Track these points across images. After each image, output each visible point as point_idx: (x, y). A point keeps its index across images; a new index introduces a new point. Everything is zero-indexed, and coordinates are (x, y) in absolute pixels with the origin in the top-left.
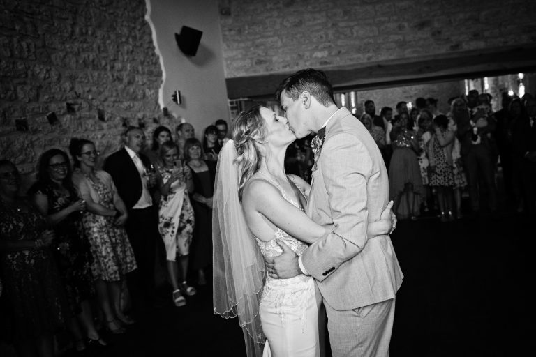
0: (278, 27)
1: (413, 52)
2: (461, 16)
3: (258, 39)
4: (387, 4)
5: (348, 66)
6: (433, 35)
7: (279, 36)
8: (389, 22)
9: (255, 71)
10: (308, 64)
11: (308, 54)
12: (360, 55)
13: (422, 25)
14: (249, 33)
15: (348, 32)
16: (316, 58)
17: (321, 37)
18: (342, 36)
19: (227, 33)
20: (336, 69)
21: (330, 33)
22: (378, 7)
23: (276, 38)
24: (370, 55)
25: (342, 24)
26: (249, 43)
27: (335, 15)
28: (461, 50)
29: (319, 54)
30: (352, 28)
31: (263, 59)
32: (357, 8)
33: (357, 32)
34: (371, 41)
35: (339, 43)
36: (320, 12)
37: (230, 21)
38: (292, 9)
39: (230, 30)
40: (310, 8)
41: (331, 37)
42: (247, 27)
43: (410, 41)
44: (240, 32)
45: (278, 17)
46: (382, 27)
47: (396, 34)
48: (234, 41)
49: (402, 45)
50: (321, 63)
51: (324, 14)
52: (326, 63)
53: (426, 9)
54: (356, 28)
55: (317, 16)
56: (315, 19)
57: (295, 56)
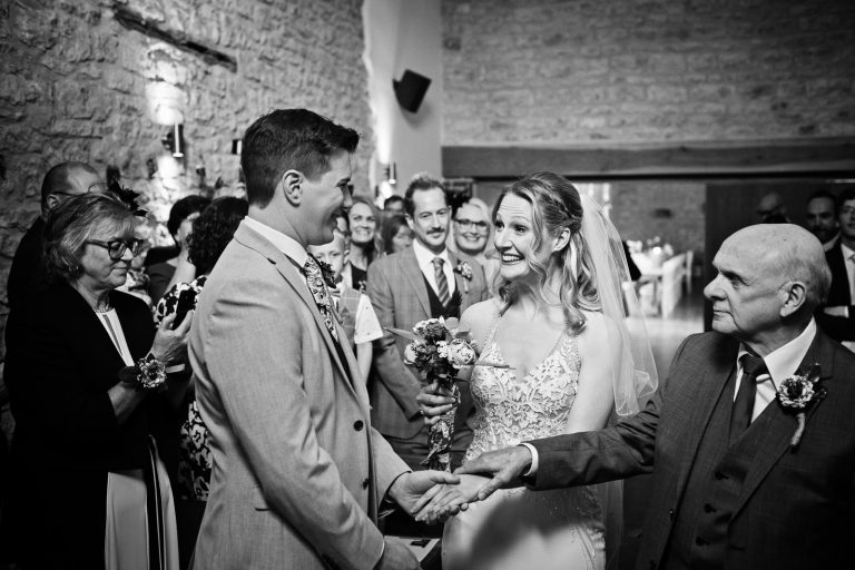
0: (531, 74)
1: (741, 132)
2: (822, 83)
3: (500, 89)
4: (707, 56)
5: (634, 145)
6: (774, 108)
7: (532, 88)
8: (706, 82)
9: (488, 139)
10: (572, 135)
11: (574, 120)
12: (654, 130)
13: (758, 92)
14: (486, 80)
15: (639, 92)
16: (586, 127)
17: (597, 97)
18: (630, 98)
19: (451, 77)
20: (615, 147)
21: (612, 91)
22: (691, 58)
23: (527, 92)
24: (669, 130)
25: (631, 80)
26: (484, 96)
27: (623, 65)
28: (816, 135)
29: (592, 123)
30: (645, 86)
31: (502, 121)
32: (658, 56)
33: (654, 93)
34: (675, 109)
35: (625, 107)
36: (599, 57)
37: (458, 59)
38: (556, 50)
39: (457, 73)
40: (584, 50)
41: (612, 96)
42: (483, 71)
43: (736, 115)
44: (471, 77)
45: (534, 59)
46: (695, 90)
47: (716, 101)
48: (461, 89)
49: (723, 119)
50: (593, 136)
51: (605, 61)
52: (600, 137)
53: (766, 67)
54: (653, 88)
55: (594, 63)
56: (590, 68)
57: (554, 122)
